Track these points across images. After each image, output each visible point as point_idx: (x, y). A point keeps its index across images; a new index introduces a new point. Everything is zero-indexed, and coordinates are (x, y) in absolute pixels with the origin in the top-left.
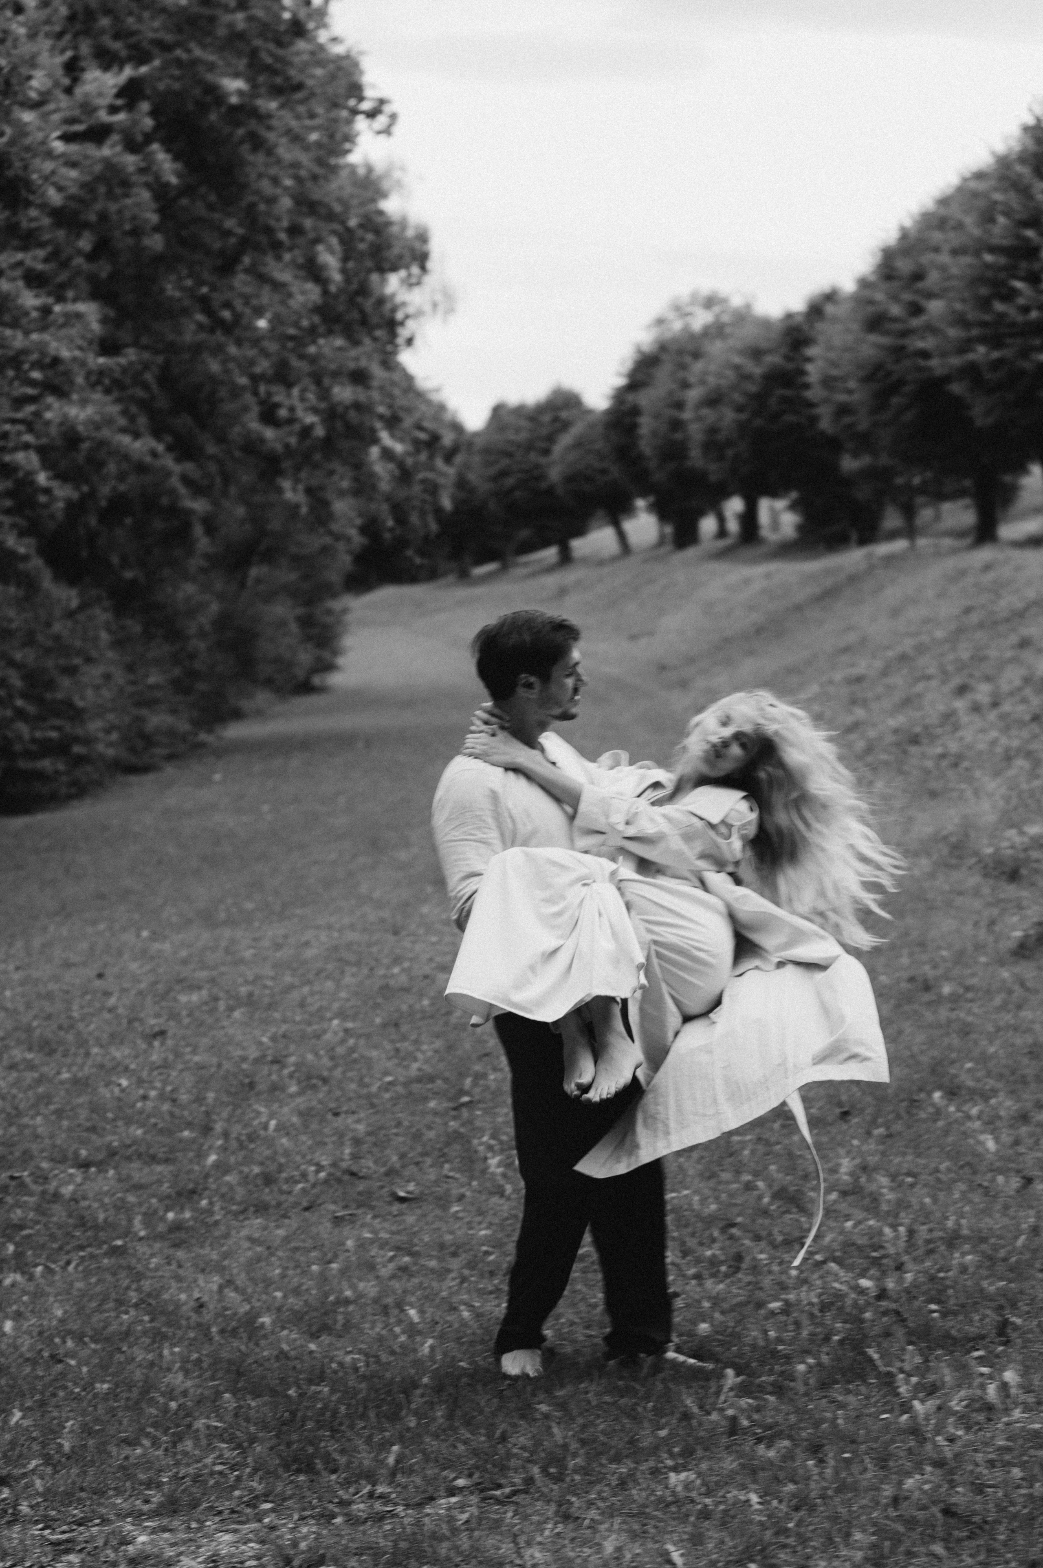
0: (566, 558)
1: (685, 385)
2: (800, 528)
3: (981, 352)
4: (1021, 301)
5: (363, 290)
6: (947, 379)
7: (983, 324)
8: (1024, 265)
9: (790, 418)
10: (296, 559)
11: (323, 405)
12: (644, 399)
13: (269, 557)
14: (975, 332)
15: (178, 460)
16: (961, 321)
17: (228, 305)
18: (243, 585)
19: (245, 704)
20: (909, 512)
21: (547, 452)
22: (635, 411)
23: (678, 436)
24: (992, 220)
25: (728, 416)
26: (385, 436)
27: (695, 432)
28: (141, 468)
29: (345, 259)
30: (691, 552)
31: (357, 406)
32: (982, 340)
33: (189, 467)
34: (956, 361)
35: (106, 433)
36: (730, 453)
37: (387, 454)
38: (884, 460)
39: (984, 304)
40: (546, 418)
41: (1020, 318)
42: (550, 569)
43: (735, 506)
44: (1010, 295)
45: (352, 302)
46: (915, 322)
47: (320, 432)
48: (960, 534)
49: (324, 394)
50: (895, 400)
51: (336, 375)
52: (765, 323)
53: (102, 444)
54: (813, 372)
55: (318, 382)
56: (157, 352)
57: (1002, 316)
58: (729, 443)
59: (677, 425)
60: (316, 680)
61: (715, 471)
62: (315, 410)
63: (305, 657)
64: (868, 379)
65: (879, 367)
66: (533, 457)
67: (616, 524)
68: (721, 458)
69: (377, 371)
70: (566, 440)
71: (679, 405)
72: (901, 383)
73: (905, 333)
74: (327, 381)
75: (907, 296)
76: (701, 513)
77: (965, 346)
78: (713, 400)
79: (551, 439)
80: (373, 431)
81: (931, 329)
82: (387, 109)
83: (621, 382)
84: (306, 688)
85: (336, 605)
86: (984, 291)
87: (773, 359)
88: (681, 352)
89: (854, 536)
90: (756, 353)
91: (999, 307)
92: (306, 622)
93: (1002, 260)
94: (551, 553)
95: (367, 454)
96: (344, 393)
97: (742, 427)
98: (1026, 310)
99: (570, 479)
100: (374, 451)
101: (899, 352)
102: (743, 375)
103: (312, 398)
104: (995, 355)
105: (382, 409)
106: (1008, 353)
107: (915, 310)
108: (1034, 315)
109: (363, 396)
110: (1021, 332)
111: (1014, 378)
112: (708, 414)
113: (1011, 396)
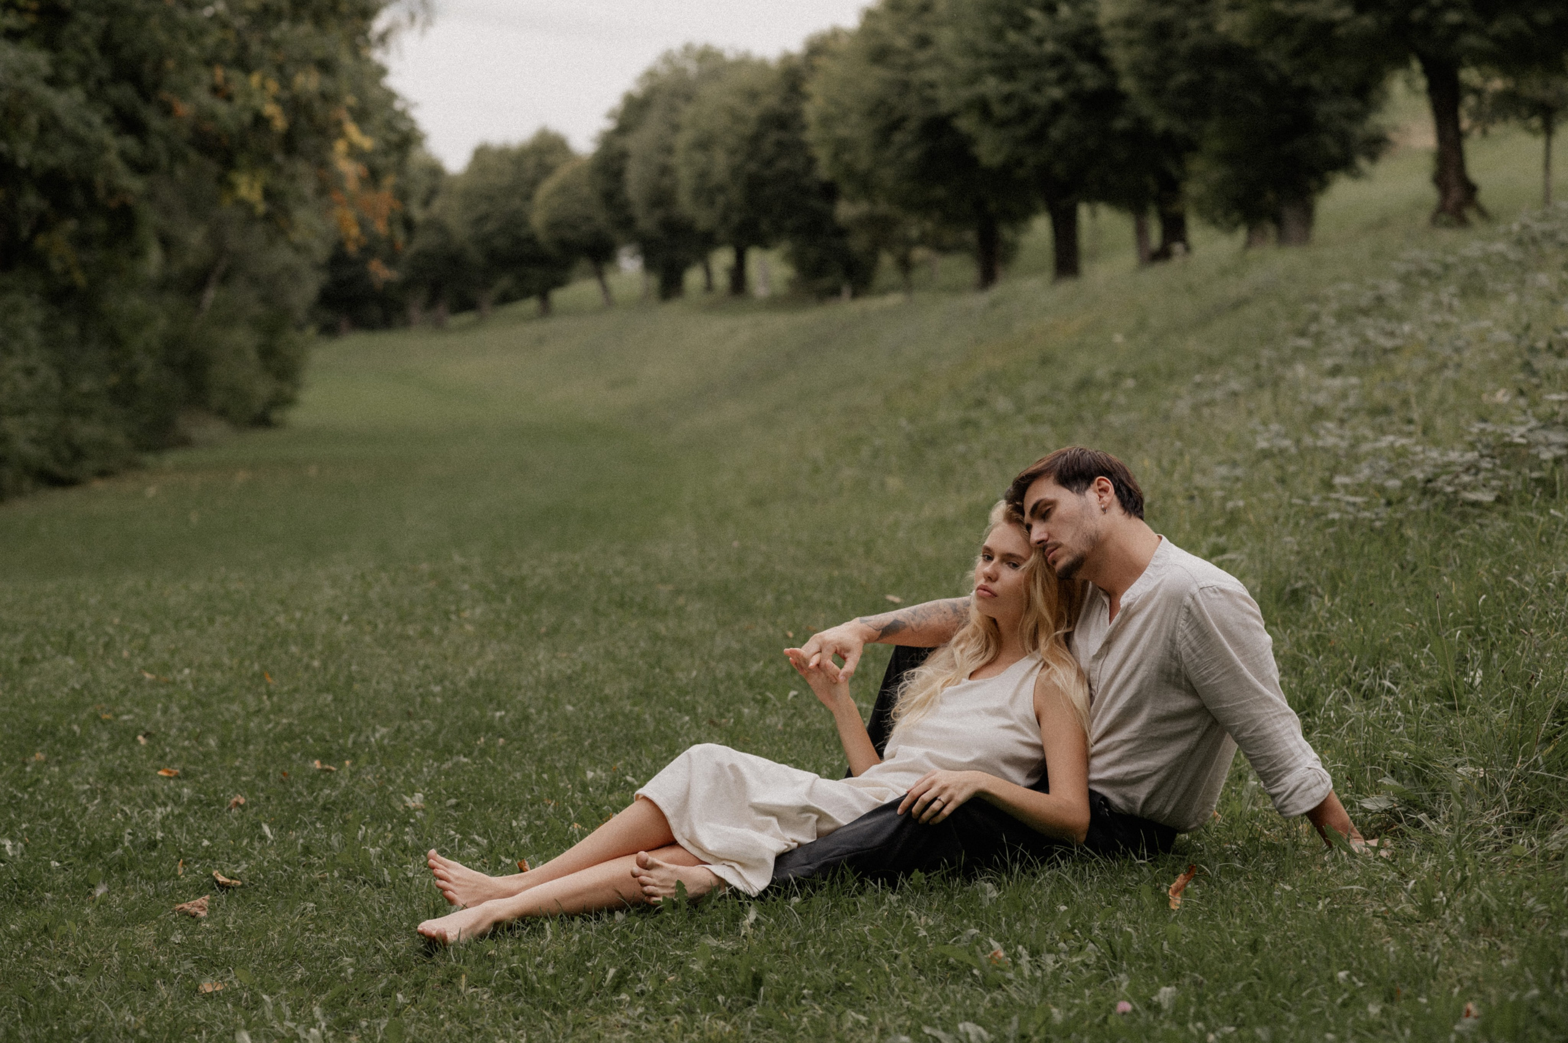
0: (546, 310)
1: (676, 128)
2: (791, 283)
3: (991, 86)
4: (1036, 31)
6: (954, 114)
7: (995, 55)
9: (784, 164)
10: (256, 281)
11: (286, 95)
12: (633, 143)
13: (228, 278)
14: (985, 63)
15: (118, 134)
16: (973, 51)
18: (198, 306)
19: (195, 433)
20: (905, 265)
21: (528, 197)
22: (624, 155)
23: (666, 182)
25: (720, 163)
26: (352, 130)
27: (685, 177)
30: (674, 307)
31: (325, 97)
32: (993, 71)
33: (130, 143)
34: (965, 94)
35: (27, 82)
36: (721, 200)
37: (355, 153)
38: (883, 208)
39: (998, 34)
40: (530, 163)
41: (1034, 50)
42: (528, 319)
43: (722, 259)
44: (1024, 25)
46: (921, 56)
47: (280, 123)
49: (285, 81)
50: (898, 137)
51: (305, 61)
52: (762, 66)
53: (22, 93)
54: (811, 110)
55: (280, 68)
56: (98, 14)
57: (1014, 47)
58: (721, 189)
59: (665, 171)
60: (276, 416)
61: (704, 219)
62: (277, 100)
63: (263, 388)
64: (872, 113)
65: (881, 102)
66: (516, 202)
67: (600, 275)
68: (712, 203)
69: (346, 59)
70: (548, 186)
71: (669, 150)
72: (903, 119)
73: (910, 67)
74: (289, 69)
75: (914, 29)
76: (686, 264)
77: (974, 78)
78: (704, 144)
79: (534, 183)
80: (339, 124)
81: (937, 60)
83: (609, 125)
84: (262, 421)
86: (997, 20)
87: (771, 101)
90: (753, 95)
91: (1012, 36)
92: (267, 353)
94: (531, 305)
95: (332, 148)
96: (308, 82)
97: (735, 172)
98: (1040, 41)
99: (553, 225)
100: (341, 146)
101: (905, 87)
102: (737, 118)
103: (273, 86)
104: (1007, 88)
105: (351, 100)
106: (1021, 86)
107: (923, 42)
108: (1050, 47)
109: (329, 85)
110: (1036, 65)
111: (1026, 113)
112: (699, 157)
113: (1021, 131)
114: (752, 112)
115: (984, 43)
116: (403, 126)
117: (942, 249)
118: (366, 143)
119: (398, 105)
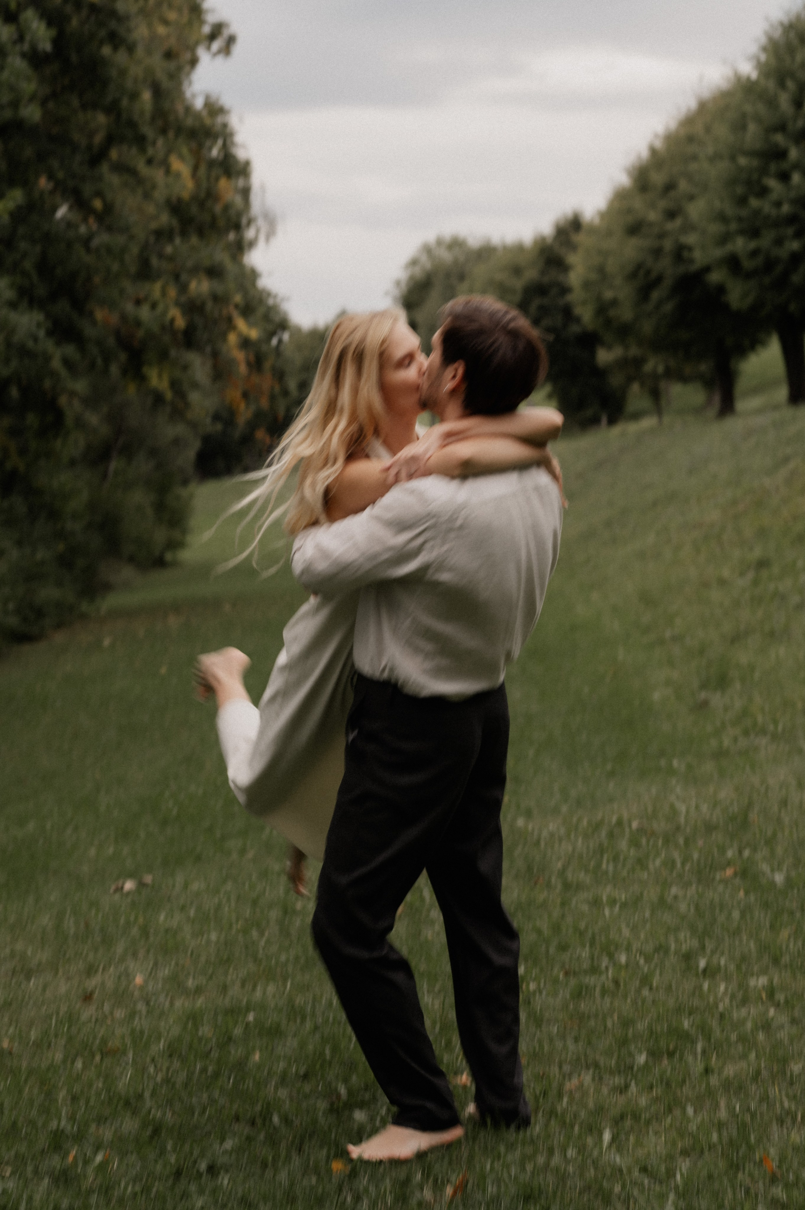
3: (740, 245)
4: (774, 196)
5: (213, 195)
6: (707, 269)
7: (740, 219)
8: (773, 167)
9: (549, 322)
10: (153, 452)
11: (183, 299)
13: (127, 451)
14: (733, 226)
15: (58, 343)
16: (722, 218)
17: (99, 194)
18: (105, 476)
19: (114, 578)
20: (655, 394)
24: (743, 127)
26: (241, 324)
28: (24, 352)
29: (195, 169)
31: (216, 298)
32: (742, 232)
33: (70, 350)
34: (718, 253)
37: (245, 343)
38: (634, 351)
39: (742, 201)
41: (774, 212)
44: (763, 192)
45: (202, 204)
46: (674, 225)
47: (180, 323)
49: (183, 288)
50: (655, 295)
51: (195, 270)
52: (519, 248)
54: (574, 278)
55: (177, 277)
57: (757, 213)
60: (169, 556)
62: (177, 304)
63: (160, 535)
64: (633, 275)
65: (639, 266)
69: (228, 265)
72: (659, 279)
73: (662, 236)
74: (184, 277)
75: (663, 204)
77: (724, 239)
80: (230, 320)
81: (689, 227)
82: (226, 33)
84: (160, 563)
85: (184, 492)
86: (740, 190)
87: (531, 274)
88: (448, 275)
89: (604, 420)
90: (517, 271)
91: (754, 203)
92: (160, 507)
93: (755, 163)
95: (225, 341)
96: (200, 287)
98: (778, 204)
100: (232, 338)
101: (657, 252)
103: (172, 292)
104: (753, 245)
105: (238, 298)
106: (766, 241)
107: (671, 214)
108: (786, 208)
109: (219, 288)
110: (777, 223)
111: (769, 264)
113: (767, 280)
115: (730, 210)
116: (277, 318)
117: (684, 379)
118: (254, 333)
119: (271, 302)
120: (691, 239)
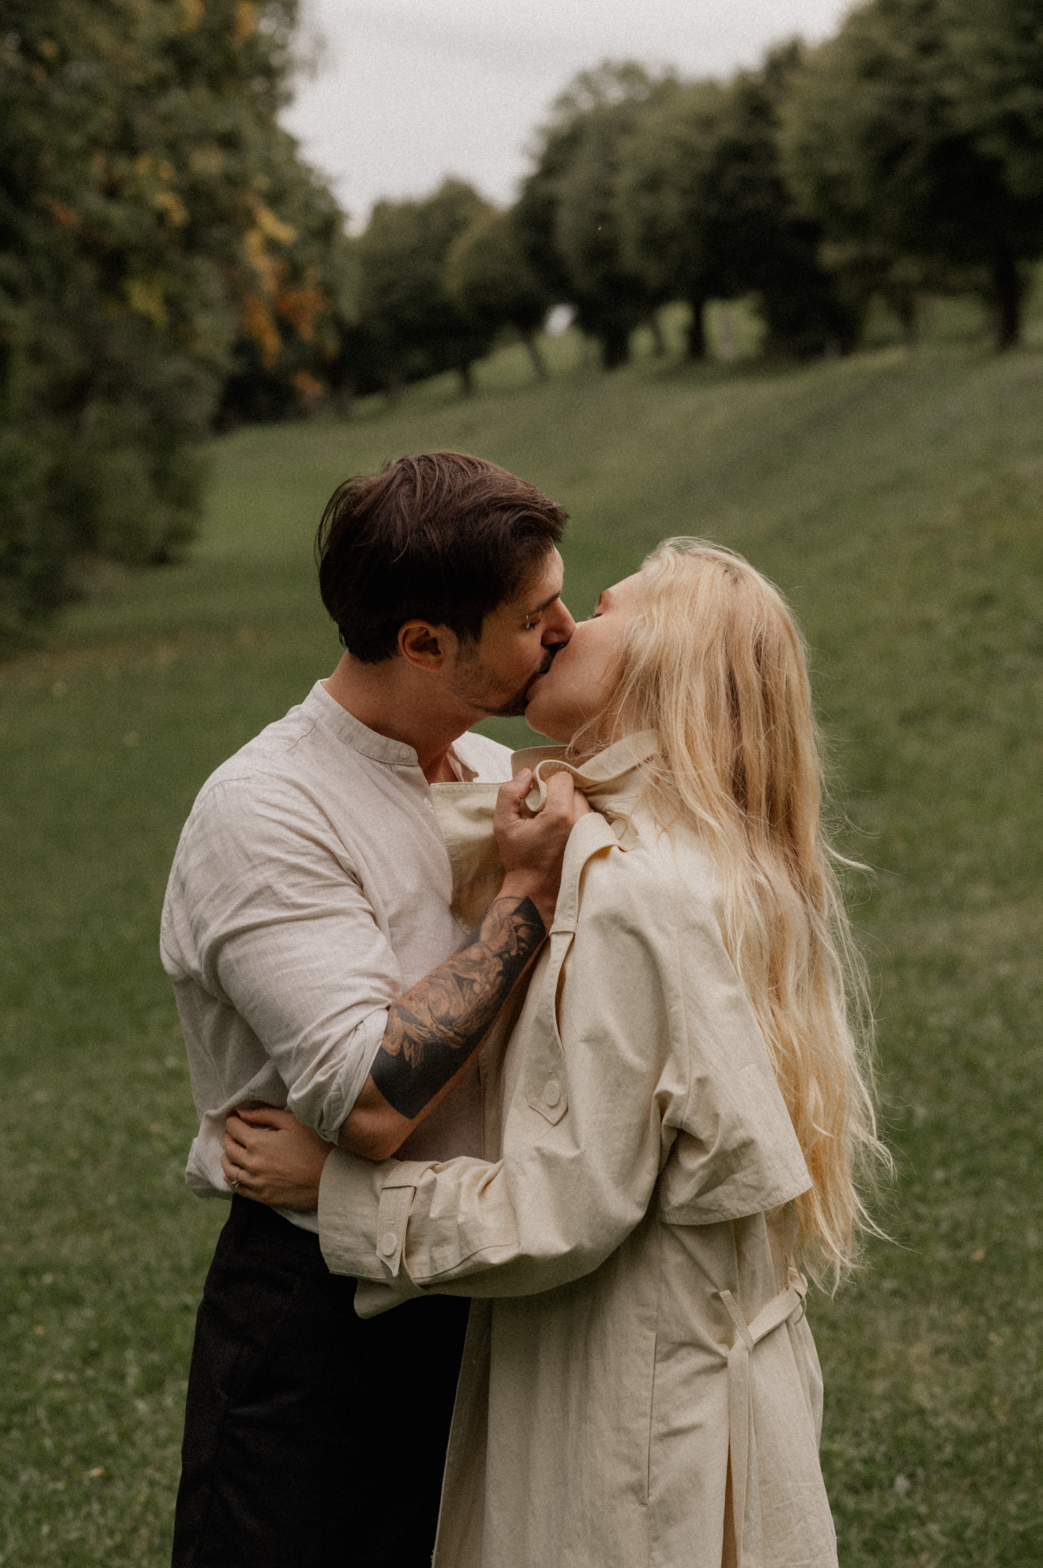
1: (613, 167)
2: (762, 340)
3: (1025, 99)
5: (228, 25)
6: (977, 135)
7: (1024, 60)
9: (748, 202)
10: (147, 396)
11: (181, 181)
12: (562, 187)
13: (112, 393)
14: (1015, 71)
16: (996, 57)
17: (50, 34)
20: (907, 313)
21: (439, 259)
22: (553, 204)
23: (606, 231)
25: (671, 206)
26: (266, 219)
27: (629, 226)
30: (623, 377)
31: (230, 180)
32: (1028, 80)
34: (991, 110)
36: (675, 249)
37: (272, 246)
38: (875, 249)
39: (1027, 33)
40: (439, 218)
42: (447, 402)
43: (675, 317)
45: (214, 41)
46: (930, 65)
47: (179, 215)
48: (970, 338)
49: (181, 165)
50: (906, 168)
51: (201, 138)
52: (709, 88)
54: (785, 139)
55: (172, 147)
58: (674, 237)
59: (604, 217)
60: (174, 550)
61: (654, 274)
62: (173, 188)
63: (158, 519)
64: (868, 140)
66: (426, 265)
67: (529, 344)
68: (662, 255)
69: (250, 132)
70: (462, 244)
71: (607, 193)
72: (909, 145)
73: (911, 81)
74: (184, 147)
75: (916, 32)
76: (632, 325)
77: (1000, 89)
78: (651, 184)
79: (445, 242)
80: (249, 212)
81: (952, 69)
84: (160, 560)
86: (1023, 18)
87: (729, 130)
90: (706, 123)
94: (448, 383)
95: (242, 242)
96: (208, 162)
99: (473, 290)
101: (905, 105)
102: (688, 151)
103: (167, 171)
105: (261, 182)
107: (925, 49)
109: (234, 164)
112: (647, 202)
114: (707, 143)
116: (323, 206)
117: (950, 292)
118: (285, 233)
119: (313, 183)
120: (951, 88)
